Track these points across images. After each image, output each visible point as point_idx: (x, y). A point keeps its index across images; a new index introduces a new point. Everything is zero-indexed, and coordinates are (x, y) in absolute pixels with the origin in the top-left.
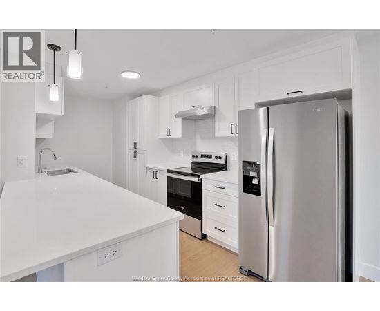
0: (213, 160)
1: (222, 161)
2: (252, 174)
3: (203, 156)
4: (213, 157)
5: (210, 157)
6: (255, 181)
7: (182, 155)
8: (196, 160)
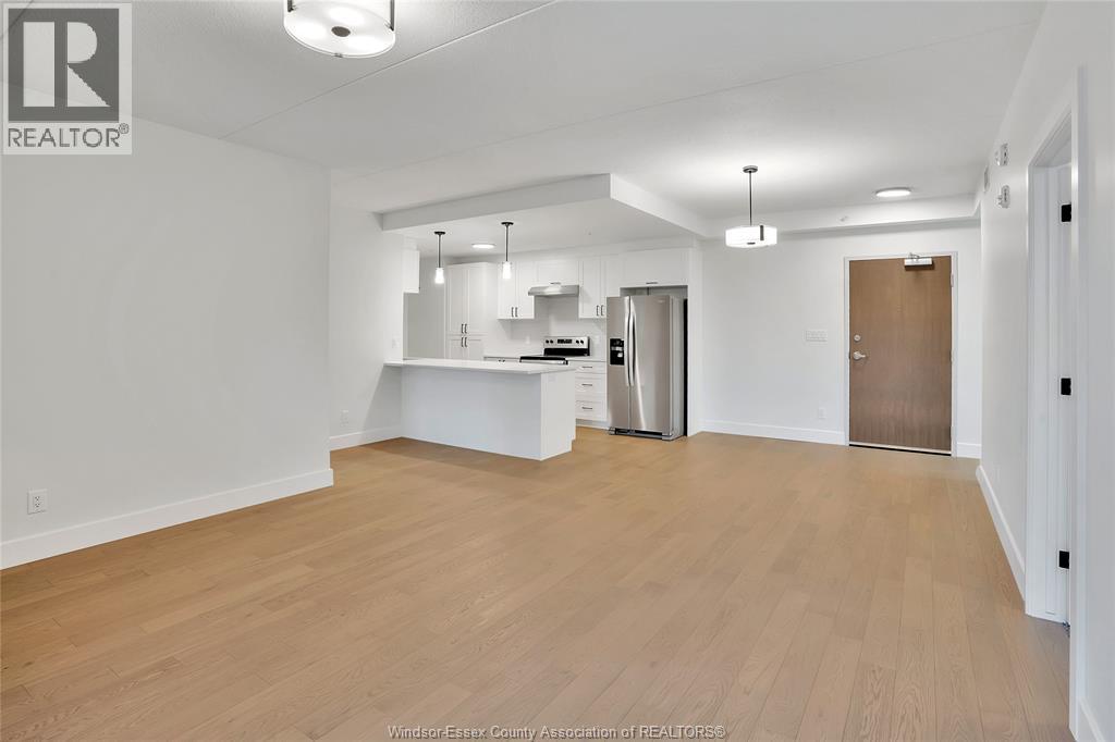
0: (573, 346)
1: (585, 346)
2: (618, 349)
3: (560, 341)
4: (574, 341)
5: (569, 341)
6: (620, 355)
7: (528, 342)
8: (550, 346)
